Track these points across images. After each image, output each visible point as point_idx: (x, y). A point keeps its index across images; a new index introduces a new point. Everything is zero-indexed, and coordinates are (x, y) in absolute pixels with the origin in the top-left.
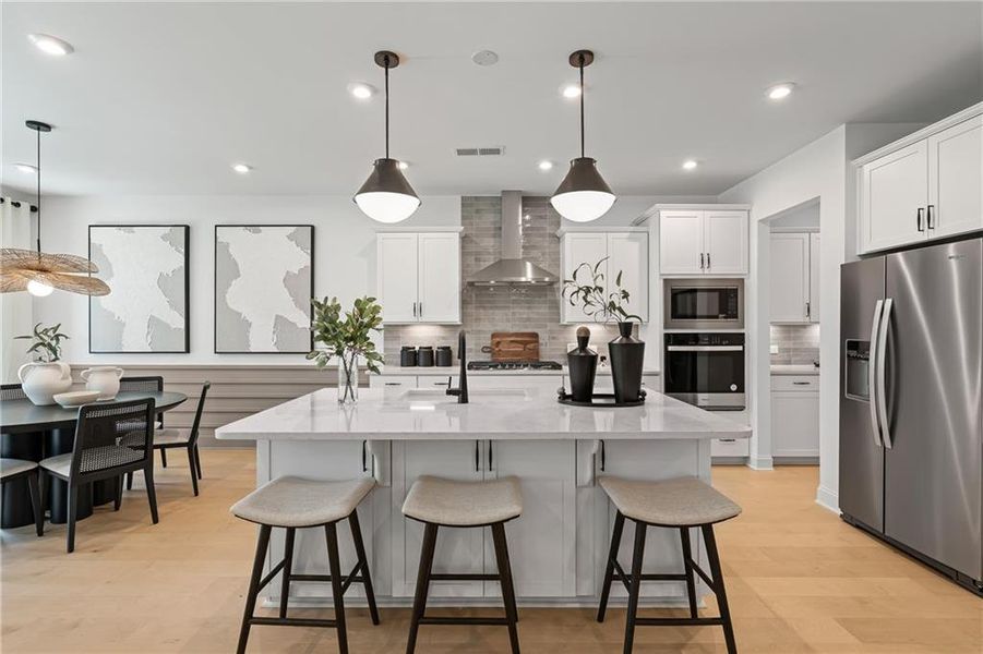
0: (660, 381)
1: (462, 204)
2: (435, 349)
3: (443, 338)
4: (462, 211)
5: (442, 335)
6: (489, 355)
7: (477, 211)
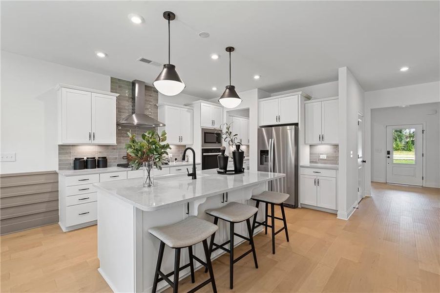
0: (200, 166)
1: (111, 81)
2: (97, 159)
3: (100, 152)
4: (111, 85)
5: (100, 150)
6: (126, 160)
7: (120, 87)
